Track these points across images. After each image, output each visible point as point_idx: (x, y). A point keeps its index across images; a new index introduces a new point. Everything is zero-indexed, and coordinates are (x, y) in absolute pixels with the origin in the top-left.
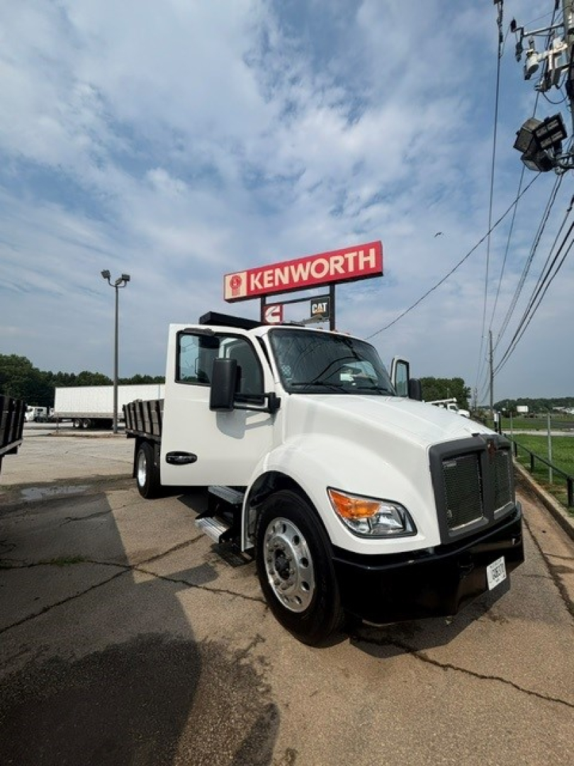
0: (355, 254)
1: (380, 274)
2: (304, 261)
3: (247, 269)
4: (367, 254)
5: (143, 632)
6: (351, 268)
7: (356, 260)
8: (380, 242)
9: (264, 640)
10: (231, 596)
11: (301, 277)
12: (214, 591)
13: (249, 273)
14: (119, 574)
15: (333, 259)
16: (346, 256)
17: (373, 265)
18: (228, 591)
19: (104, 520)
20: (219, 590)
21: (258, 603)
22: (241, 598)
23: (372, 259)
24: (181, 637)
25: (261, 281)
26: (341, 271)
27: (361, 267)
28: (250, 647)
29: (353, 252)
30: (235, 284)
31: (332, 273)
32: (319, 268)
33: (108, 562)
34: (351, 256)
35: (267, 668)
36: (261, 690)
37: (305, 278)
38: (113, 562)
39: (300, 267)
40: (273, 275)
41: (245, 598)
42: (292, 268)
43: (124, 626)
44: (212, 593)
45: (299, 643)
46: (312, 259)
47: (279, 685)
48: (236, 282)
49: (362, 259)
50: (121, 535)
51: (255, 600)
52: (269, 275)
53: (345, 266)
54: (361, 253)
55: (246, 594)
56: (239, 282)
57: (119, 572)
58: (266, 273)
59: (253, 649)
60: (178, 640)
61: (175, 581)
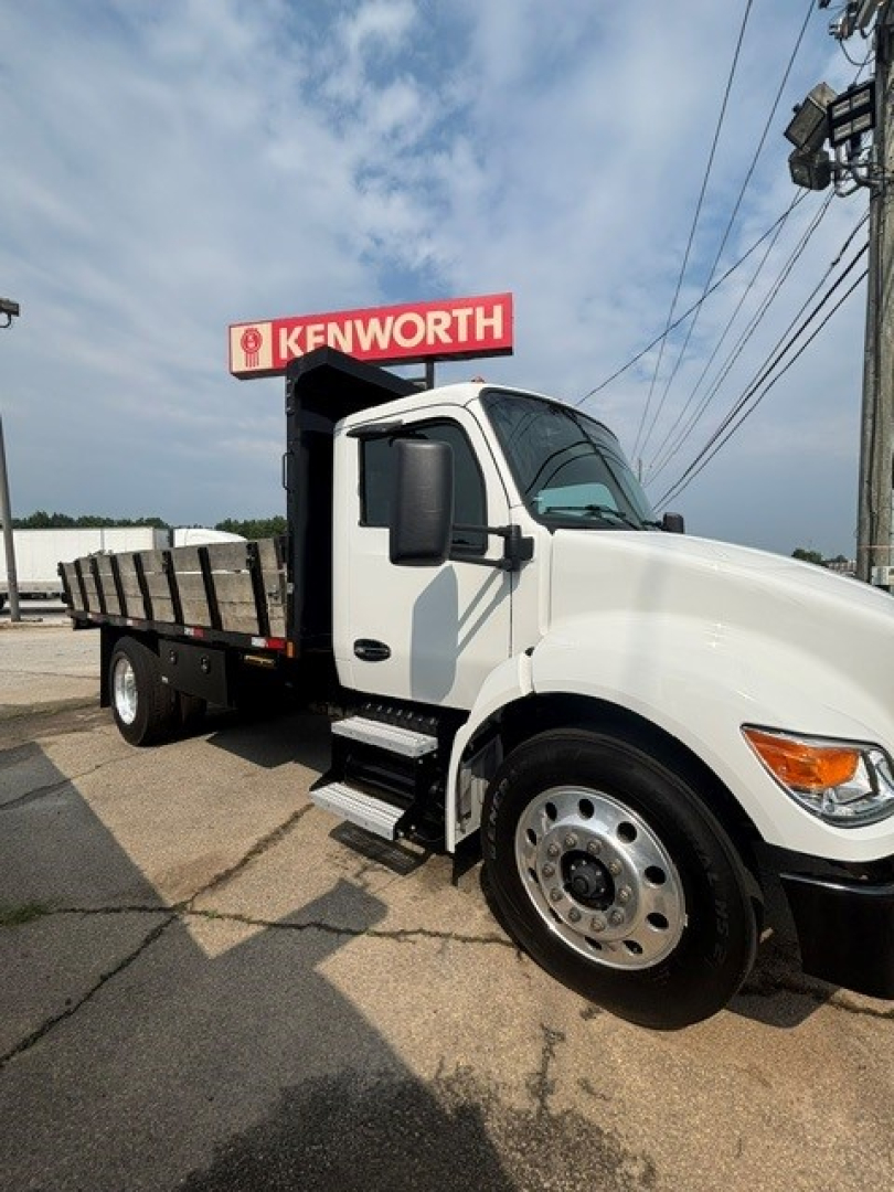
0: (469, 311)
1: (508, 351)
2: (381, 315)
3: (273, 318)
4: (489, 314)
5: (290, 1079)
6: (463, 336)
7: (471, 321)
8: (510, 296)
9: (562, 1038)
10: (436, 943)
11: (375, 343)
12: (395, 935)
13: (277, 326)
14: (156, 933)
15: (432, 316)
16: (456, 313)
17: (498, 334)
18: (421, 931)
19: (61, 802)
20: (404, 932)
21: (495, 948)
22: (459, 944)
23: (497, 322)
24: (387, 1073)
25: (301, 341)
26: (446, 339)
27: (480, 335)
28: (545, 1064)
29: (467, 307)
30: (251, 345)
31: (431, 340)
32: (409, 330)
33: (114, 904)
34: (462, 315)
35: (612, 1107)
36: (636, 1170)
37: (384, 344)
38: (128, 902)
39: (374, 324)
40: (324, 333)
41: (465, 940)
42: (359, 324)
43: (233, 1074)
44: (391, 940)
45: (631, 1027)
46: (396, 312)
47: (662, 1145)
48: (251, 342)
49: (481, 323)
50: (117, 835)
51: (487, 941)
52: (316, 334)
53: (452, 331)
54: (480, 311)
55: (461, 932)
56: (257, 340)
57: (153, 926)
58: (311, 329)
59: (553, 1065)
60: (385, 1081)
61: (300, 928)
